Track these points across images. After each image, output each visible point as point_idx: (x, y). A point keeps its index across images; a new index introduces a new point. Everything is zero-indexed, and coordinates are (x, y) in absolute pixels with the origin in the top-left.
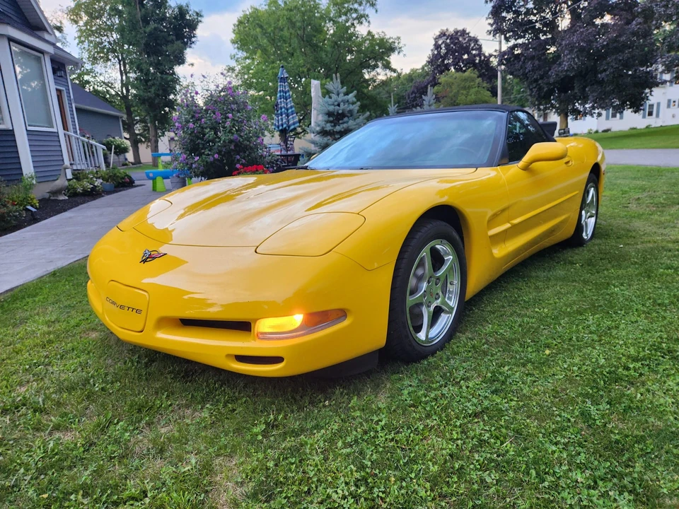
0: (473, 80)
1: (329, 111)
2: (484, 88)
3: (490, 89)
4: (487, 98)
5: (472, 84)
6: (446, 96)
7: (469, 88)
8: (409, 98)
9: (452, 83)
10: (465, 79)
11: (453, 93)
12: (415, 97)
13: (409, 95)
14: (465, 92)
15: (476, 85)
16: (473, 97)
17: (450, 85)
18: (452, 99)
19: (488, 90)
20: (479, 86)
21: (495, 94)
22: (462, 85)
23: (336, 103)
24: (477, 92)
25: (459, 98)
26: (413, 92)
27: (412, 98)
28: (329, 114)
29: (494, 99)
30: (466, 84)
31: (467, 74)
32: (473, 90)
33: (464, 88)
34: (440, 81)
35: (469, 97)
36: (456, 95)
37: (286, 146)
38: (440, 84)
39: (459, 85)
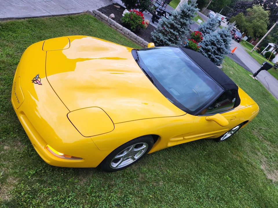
0: (265, 17)
1: (183, 10)
2: (267, 23)
3: (268, 25)
4: (264, 28)
5: (264, 18)
6: (250, 16)
7: (262, 19)
8: (236, 5)
9: (257, 12)
10: (263, 14)
11: (253, 16)
12: (239, 6)
13: (237, 4)
14: (258, 19)
15: (265, 20)
16: (260, 24)
17: (255, 12)
18: (251, 18)
19: (267, 25)
20: (265, 21)
21: (268, 28)
22: (259, 15)
23: (189, 9)
24: (263, 23)
25: (254, 20)
26: (240, 4)
27: (237, 6)
28: (183, 12)
29: (266, 30)
30: (262, 16)
31: (266, 12)
32: (262, 21)
33: (260, 17)
34: (253, 7)
35: (258, 23)
36: (254, 18)
37: (164, 4)
38: (252, 8)
39: (259, 14)
